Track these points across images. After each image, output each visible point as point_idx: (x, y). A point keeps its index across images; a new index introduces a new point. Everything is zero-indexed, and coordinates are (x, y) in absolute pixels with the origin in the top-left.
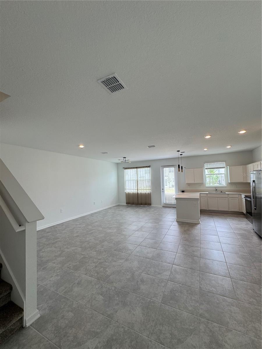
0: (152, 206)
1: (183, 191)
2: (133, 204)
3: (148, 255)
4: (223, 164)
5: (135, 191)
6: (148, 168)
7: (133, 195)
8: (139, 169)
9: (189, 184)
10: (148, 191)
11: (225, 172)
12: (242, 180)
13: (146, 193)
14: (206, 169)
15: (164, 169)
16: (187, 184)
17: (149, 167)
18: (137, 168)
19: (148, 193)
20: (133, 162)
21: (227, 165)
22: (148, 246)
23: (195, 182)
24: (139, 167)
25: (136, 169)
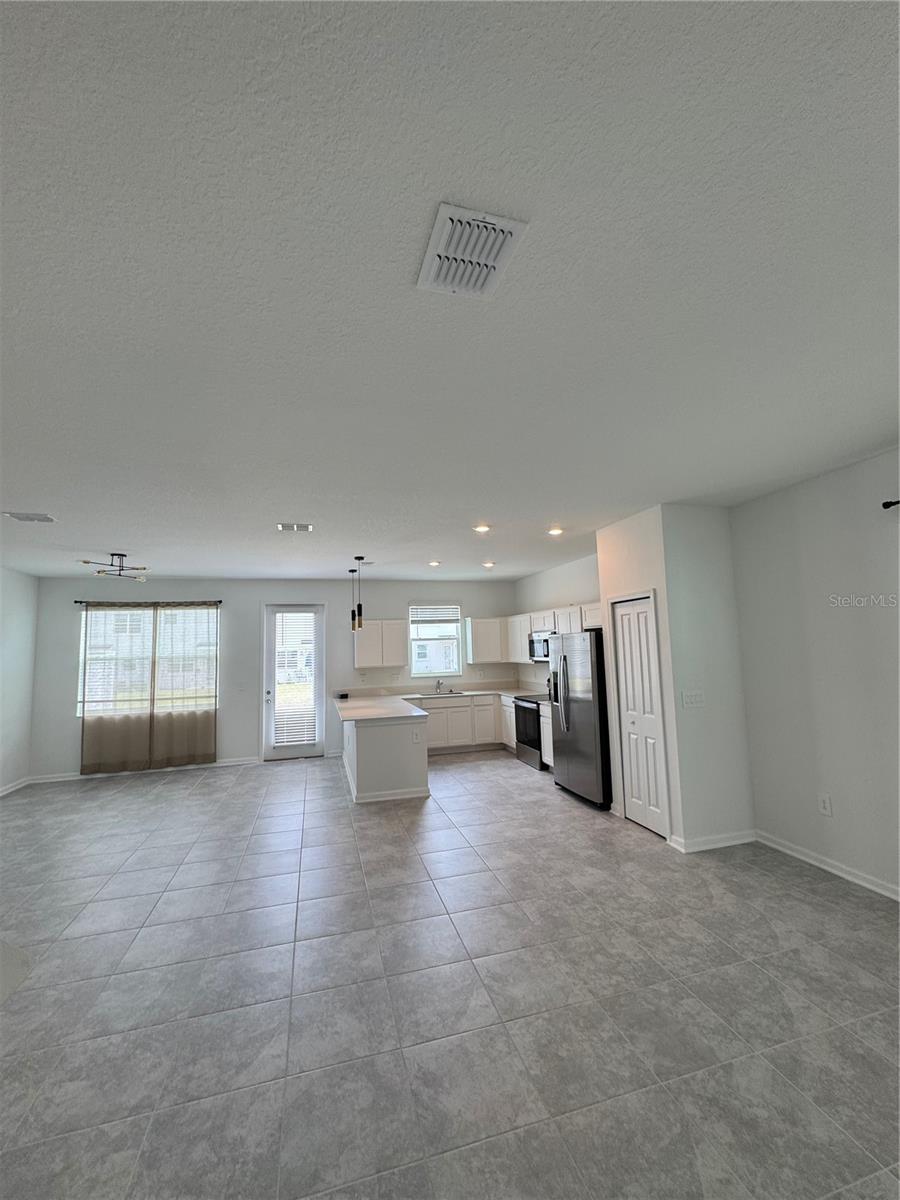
0: (220, 762)
1: (344, 697)
2: (123, 766)
3: (365, 963)
4: (453, 611)
5: (138, 709)
6: (213, 611)
7: (127, 726)
8: (163, 613)
9: (363, 672)
10: (204, 705)
11: (457, 633)
12: (497, 658)
13: (193, 715)
14: (413, 622)
15: (279, 615)
16: (359, 669)
17: (217, 604)
18: (155, 605)
19: (207, 713)
20: (154, 580)
21: (464, 616)
22: (334, 929)
23: (385, 664)
24: (168, 605)
25: (149, 612)
